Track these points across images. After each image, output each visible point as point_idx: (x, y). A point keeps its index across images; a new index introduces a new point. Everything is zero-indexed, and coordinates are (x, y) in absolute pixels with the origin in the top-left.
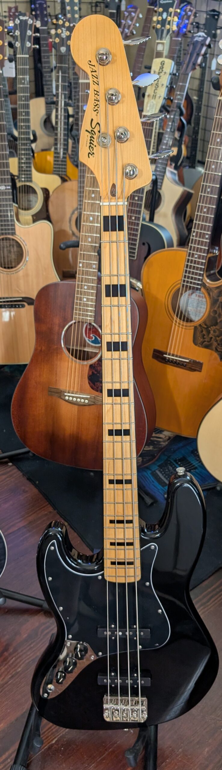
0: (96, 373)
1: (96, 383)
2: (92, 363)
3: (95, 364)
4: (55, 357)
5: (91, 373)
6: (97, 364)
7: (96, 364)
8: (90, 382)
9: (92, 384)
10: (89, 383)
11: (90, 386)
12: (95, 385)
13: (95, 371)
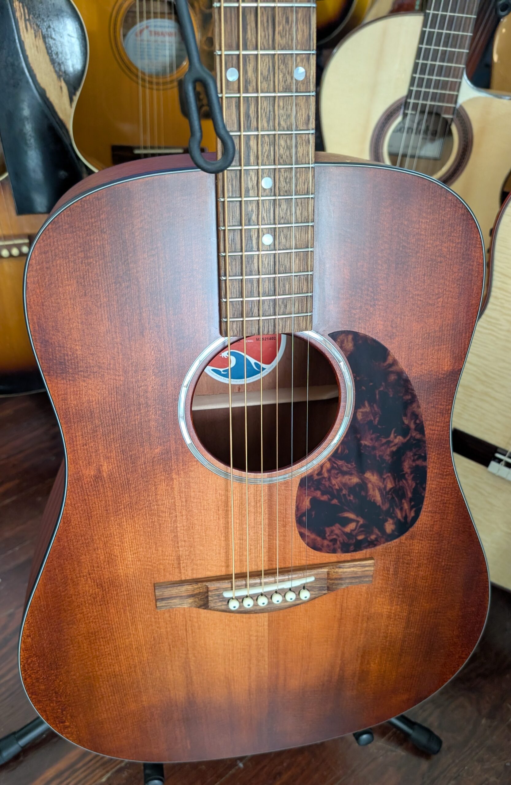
0: (325, 498)
1: (328, 530)
2: (310, 471)
3: (320, 473)
4: (162, 487)
5: (307, 503)
6: (329, 471)
7: (324, 470)
8: (307, 533)
9: (313, 536)
10: (302, 535)
11: (308, 544)
12: (324, 538)
13: (323, 494)
